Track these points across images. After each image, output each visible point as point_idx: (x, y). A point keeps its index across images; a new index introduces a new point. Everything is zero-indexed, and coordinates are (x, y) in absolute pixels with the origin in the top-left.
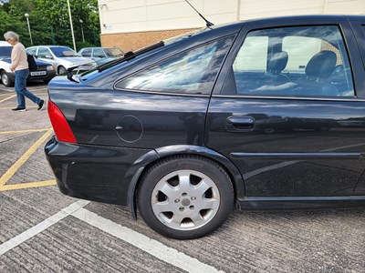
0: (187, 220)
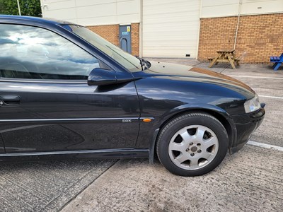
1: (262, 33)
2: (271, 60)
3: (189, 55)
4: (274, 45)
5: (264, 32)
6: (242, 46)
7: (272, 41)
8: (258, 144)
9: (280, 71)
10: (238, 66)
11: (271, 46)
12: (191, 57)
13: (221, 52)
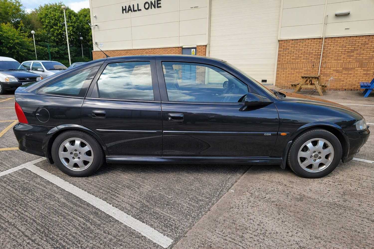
1: (350, 56)
2: (362, 86)
3: (265, 81)
4: (364, 70)
5: (353, 56)
6: (328, 71)
7: (361, 66)
8: (362, 160)
9: (371, 98)
10: (324, 92)
11: (360, 71)
12: (267, 83)
13: (306, 77)
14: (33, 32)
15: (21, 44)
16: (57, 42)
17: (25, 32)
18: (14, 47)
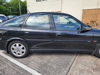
0: (19, 54)
6: (98, 19)
13: (91, 21)
14: (10, 7)
15: (7, 11)
16: (17, 10)
17: (8, 7)
18: (4, 12)
